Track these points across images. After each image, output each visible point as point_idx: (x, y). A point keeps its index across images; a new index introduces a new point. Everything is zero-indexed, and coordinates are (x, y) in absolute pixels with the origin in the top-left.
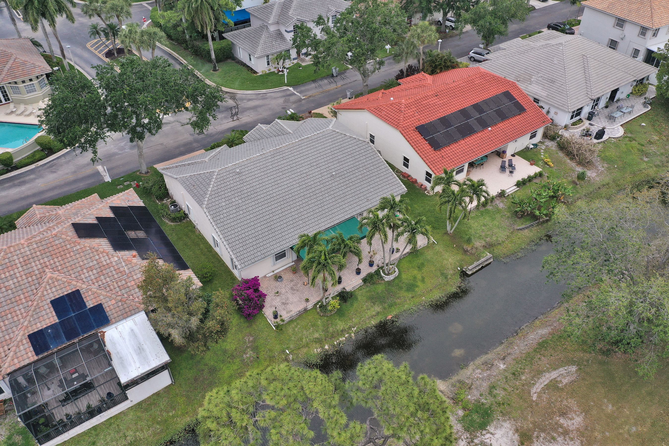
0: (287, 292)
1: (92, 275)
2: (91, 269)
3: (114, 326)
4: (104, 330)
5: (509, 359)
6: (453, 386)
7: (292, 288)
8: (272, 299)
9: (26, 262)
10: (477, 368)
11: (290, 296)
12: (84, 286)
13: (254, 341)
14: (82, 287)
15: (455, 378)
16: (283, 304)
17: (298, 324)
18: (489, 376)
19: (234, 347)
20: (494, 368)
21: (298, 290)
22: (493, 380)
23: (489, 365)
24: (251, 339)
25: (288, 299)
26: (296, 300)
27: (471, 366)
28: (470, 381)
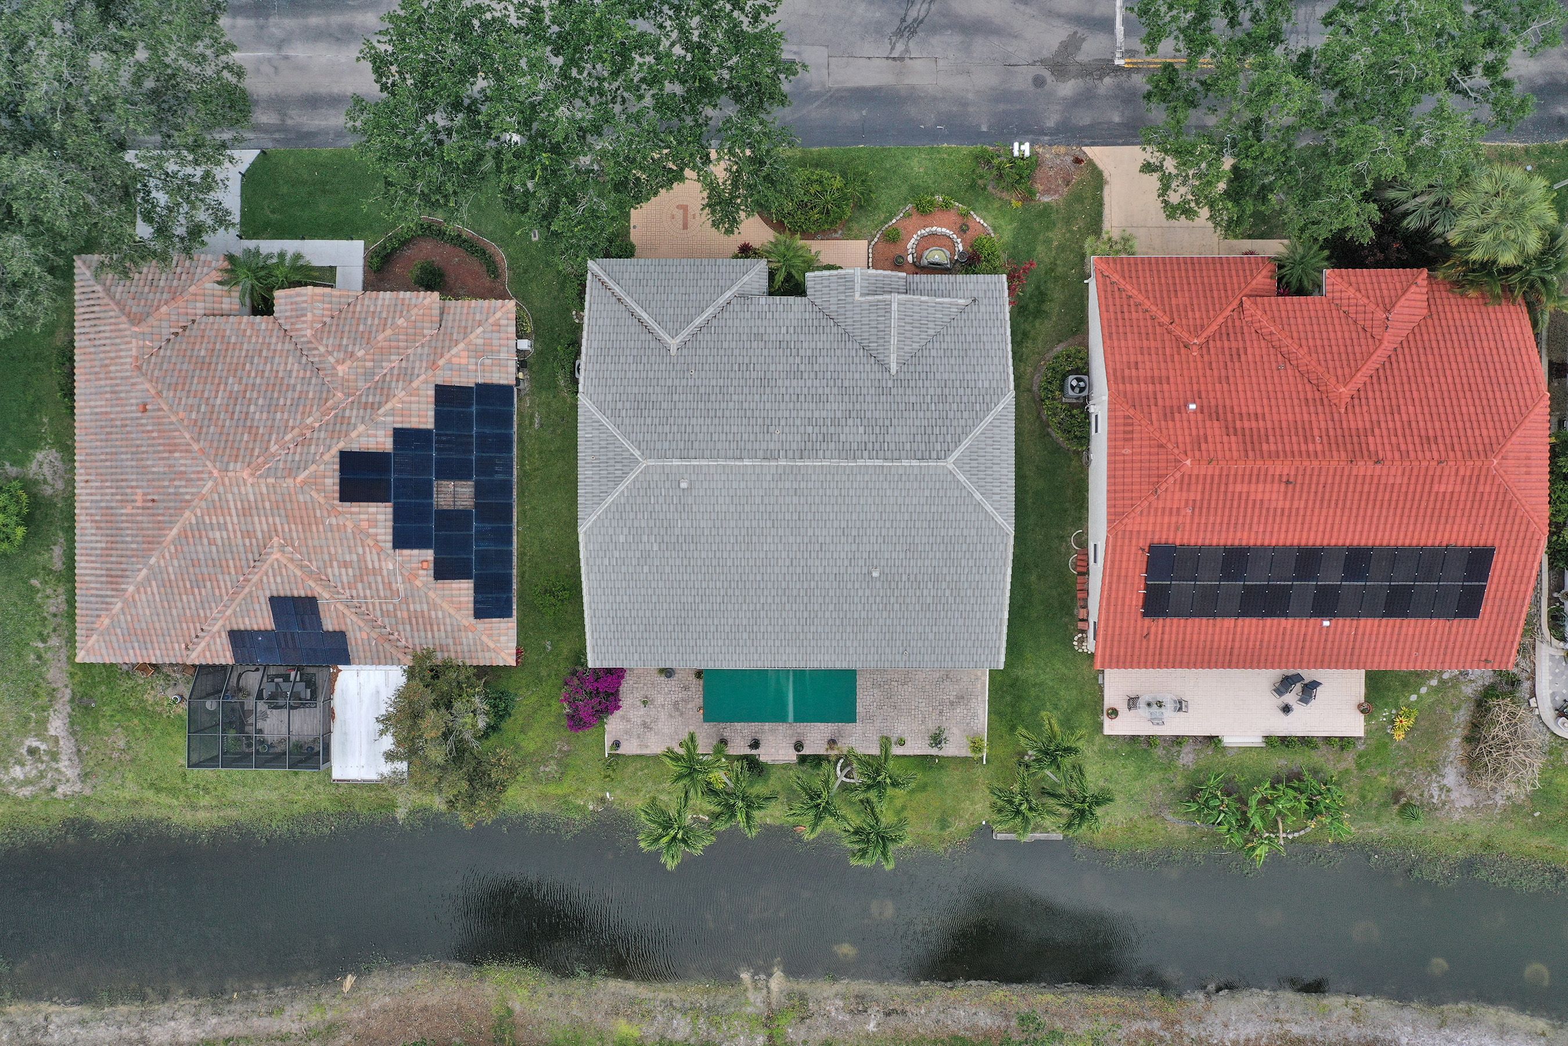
0: (663, 706)
1: (346, 575)
2: (345, 565)
3: (354, 667)
4: (340, 667)
5: (895, 1021)
6: (789, 996)
7: (676, 703)
8: (633, 706)
9: (246, 512)
10: (844, 997)
11: (663, 716)
12: (326, 595)
13: (567, 754)
14: (323, 596)
15: (803, 986)
16: (645, 725)
17: (647, 767)
18: (843, 1024)
19: (532, 747)
20: (860, 1018)
21: (682, 714)
22: (838, 1035)
23: (860, 1006)
24: (565, 748)
25: (656, 720)
26: (666, 731)
27: (840, 987)
28: (816, 1008)
